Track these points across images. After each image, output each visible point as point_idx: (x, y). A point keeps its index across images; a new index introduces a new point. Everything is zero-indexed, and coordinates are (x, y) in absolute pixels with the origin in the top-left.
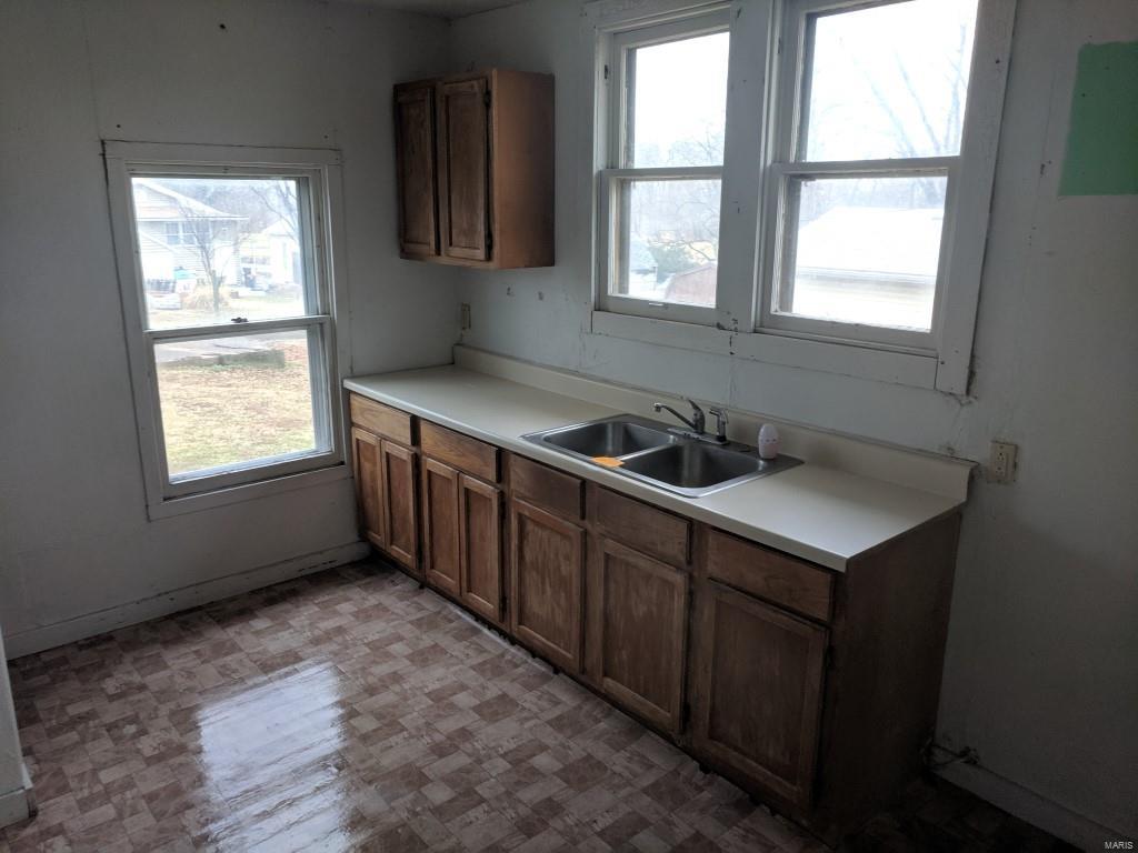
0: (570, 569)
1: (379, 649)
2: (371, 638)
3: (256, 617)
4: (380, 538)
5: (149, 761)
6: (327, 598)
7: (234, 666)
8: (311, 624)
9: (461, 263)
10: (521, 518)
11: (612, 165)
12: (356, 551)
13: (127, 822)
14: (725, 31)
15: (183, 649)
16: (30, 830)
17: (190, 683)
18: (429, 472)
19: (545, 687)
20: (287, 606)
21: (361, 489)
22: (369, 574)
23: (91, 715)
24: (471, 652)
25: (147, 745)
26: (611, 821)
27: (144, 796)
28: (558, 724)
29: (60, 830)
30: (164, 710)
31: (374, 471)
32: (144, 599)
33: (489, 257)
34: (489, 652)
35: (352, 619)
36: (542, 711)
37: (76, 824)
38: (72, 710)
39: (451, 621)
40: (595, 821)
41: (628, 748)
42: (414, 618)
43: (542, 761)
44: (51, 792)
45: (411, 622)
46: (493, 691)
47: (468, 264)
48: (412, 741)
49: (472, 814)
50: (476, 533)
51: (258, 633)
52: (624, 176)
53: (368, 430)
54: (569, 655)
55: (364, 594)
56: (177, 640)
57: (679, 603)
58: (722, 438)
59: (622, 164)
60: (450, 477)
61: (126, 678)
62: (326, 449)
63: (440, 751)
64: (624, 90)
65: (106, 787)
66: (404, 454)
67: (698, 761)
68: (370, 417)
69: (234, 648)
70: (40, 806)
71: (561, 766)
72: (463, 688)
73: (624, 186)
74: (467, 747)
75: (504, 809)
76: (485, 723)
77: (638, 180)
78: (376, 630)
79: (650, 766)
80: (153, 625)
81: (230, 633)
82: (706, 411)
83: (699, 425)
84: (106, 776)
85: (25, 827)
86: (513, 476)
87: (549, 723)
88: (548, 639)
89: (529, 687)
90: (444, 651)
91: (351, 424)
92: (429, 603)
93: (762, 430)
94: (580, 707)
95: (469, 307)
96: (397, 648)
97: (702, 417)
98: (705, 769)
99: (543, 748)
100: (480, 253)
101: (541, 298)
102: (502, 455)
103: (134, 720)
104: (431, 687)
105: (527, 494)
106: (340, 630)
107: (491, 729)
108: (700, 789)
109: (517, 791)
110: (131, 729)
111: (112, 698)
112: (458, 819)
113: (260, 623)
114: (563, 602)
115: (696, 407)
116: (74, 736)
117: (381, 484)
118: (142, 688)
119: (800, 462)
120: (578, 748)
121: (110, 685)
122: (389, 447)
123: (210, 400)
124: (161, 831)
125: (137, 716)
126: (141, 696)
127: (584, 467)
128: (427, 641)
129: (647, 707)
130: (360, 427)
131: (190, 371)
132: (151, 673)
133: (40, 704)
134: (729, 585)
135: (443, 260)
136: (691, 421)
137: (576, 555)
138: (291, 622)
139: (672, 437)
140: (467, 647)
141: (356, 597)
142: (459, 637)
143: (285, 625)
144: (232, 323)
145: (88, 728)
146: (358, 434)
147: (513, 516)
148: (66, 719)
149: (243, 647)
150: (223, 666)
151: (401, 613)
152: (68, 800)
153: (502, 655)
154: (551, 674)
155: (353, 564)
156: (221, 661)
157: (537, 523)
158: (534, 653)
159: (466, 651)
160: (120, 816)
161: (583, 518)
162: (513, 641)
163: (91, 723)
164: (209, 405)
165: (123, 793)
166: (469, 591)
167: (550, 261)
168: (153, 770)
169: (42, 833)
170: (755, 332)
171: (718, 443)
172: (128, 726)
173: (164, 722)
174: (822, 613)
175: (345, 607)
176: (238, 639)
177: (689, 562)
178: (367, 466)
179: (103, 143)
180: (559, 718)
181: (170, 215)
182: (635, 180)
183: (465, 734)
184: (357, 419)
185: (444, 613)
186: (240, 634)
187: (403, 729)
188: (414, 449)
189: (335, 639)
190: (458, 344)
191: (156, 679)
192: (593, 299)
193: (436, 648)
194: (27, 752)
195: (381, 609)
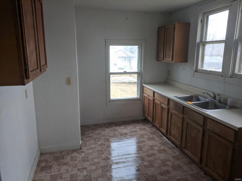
0: (180, 125)
1: (142, 136)
2: (141, 133)
3: (122, 126)
4: (146, 115)
5: (99, 145)
6: (135, 125)
7: (116, 133)
8: (131, 129)
9: (167, 62)
10: (171, 113)
11: (201, 41)
12: (142, 118)
13: (93, 153)
14: (228, 10)
15: (108, 129)
16: (80, 151)
17: (108, 135)
18: (156, 103)
19: (173, 150)
20: (127, 125)
21: (144, 106)
22: (144, 122)
23: (92, 136)
24: (160, 140)
25: (99, 143)
26: (180, 178)
27: (97, 150)
28: (174, 157)
29: (84, 152)
30: (103, 138)
31: (146, 102)
32: (104, 119)
33: (172, 60)
34: (164, 141)
35: (139, 130)
36: (171, 154)
37: (86, 152)
38: (90, 135)
39: (157, 133)
40: (176, 177)
41: (188, 166)
42: (150, 132)
43: (168, 163)
44: (84, 146)
45: (149, 132)
46: (162, 148)
47: (168, 62)
48: (144, 153)
49: (151, 168)
50: (163, 116)
51: (121, 129)
52: (204, 43)
53: (146, 94)
54: (178, 143)
55: (142, 126)
56: (108, 127)
57: (201, 134)
58: (220, 101)
59: (204, 40)
60: (159, 104)
61: (99, 132)
62: (138, 97)
63: (148, 156)
64: (205, 25)
65: (92, 147)
66: (151, 99)
67: (204, 172)
68: (147, 91)
69: (117, 130)
70: (82, 148)
71: (172, 165)
72: (156, 146)
73: (204, 45)
74: (154, 156)
75: (158, 169)
76: (159, 153)
77: (207, 44)
78: (142, 132)
79: (192, 170)
80: (105, 124)
81: (117, 128)
82: (216, 94)
83: (215, 98)
84: (92, 146)
85: (80, 150)
86: (170, 105)
87: (172, 156)
88: (175, 139)
89: (170, 149)
90: (154, 139)
91: (143, 93)
92: (154, 129)
93: (229, 100)
94: (180, 155)
95: (170, 71)
96: (146, 136)
97: (216, 96)
98: (205, 174)
99: (169, 161)
100: (171, 60)
101: (184, 69)
102: (169, 100)
103: (98, 138)
104: (150, 144)
105: (173, 108)
106: (136, 131)
107: (160, 155)
108: (203, 178)
109: (161, 167)
110: (98, 140)
111: (96, 134)
112: (148, 168)
113: (122, 127)
114: (178, 132)
115: (214, 93)
116: (89, 139)
117: (147, 105)
118: (101, 134)
119: (239, 108)
120: (177, 163)
121: (96, 132)
122: (149, 97)
123: (126, 90)
124: (98, 156)
125: (99, 138)
126: (100, 135)
127: (184, 103)
128: (151, 136)
129: (193, 157)
130: (145, 93)
131: (124, 84)
132: (103, 132)
133: (86, 133)
134: (212, 131)
135: (164, 61)
136: (213, 97)
137: (181, 122)
138: (128, 128)
139: (208, 100)
140: (159, 139)
141: (140, 126)
142: (158, 137)
143: (126, 128)
144: (124, 72)
145: (91, 138)
146: (144, 95)
147: (170, 113)
148: (89, 136)
149: (118, 130)
150: (114, 133)
151: (148, 130)
152: (86, 148)
153: (166, 142)
154: (175, 147)
155: (141, 120)
156: (114, 132)
157: (174, 115)
158: (173, 142)
159: (159, 140)
160: (93, 152)
161: (183, 114)
162: (169, 140)
163: (92, 137)
164: (126, 91)
165: (94, 149)
166: (161, 127)
167: (186, 61)
168: (99, 147)
169: (81, 152)
170: (230, 77)
171: (218, 102)
172: (97, 139)
173: (103, 140)
174: (232, 140)
175: (138, 127)
176: (118, 129)
177: (204, 125)
178: (145, 101)
179: (106, 40)
180: (175, 156)
181: (125, 56)
182: (206, 44)
183: (154, 154)
184: (144, 92)
185: (157, 132)
186: (118, 128)
187: (142, 150)
188: (154, 98)
189: (135, 132)
190: (167, 79)
191: (103, 133)
192: (194, 70)
193: (153, 138)
194: (82, 139)
195: (144, 129)
